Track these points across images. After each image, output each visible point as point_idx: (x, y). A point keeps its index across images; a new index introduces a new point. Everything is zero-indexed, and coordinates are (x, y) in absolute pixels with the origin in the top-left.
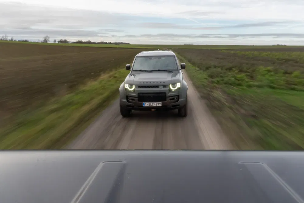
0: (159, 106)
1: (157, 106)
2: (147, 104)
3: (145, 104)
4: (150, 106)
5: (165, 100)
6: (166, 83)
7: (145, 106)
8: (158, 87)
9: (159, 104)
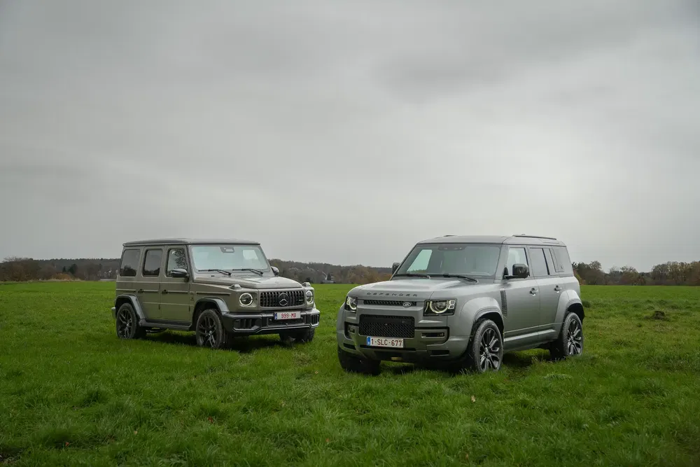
0: (398, 346)
1: (395, 346)
2: (374, 341)
3: (371, 341)
4: (380, 345)
5: (411, 334)
6: (418, 297)
7: (371, 345)
8: (400, 303)
9: (399, 343)
